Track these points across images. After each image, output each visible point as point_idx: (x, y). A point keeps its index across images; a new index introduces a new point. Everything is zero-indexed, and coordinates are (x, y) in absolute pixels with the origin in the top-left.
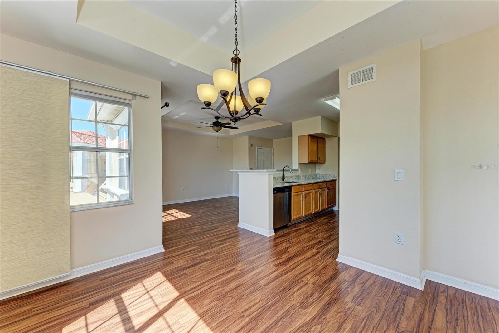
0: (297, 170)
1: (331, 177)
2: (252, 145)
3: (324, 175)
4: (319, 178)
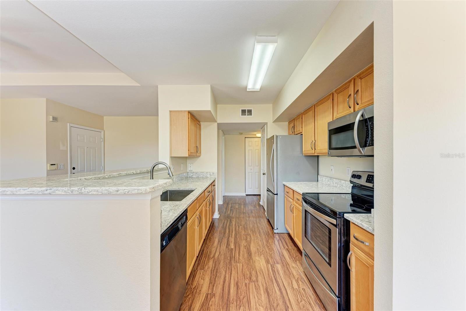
1: (209, 175)
2: (55, 119)
3: (200, 172)
4: (192, 176)
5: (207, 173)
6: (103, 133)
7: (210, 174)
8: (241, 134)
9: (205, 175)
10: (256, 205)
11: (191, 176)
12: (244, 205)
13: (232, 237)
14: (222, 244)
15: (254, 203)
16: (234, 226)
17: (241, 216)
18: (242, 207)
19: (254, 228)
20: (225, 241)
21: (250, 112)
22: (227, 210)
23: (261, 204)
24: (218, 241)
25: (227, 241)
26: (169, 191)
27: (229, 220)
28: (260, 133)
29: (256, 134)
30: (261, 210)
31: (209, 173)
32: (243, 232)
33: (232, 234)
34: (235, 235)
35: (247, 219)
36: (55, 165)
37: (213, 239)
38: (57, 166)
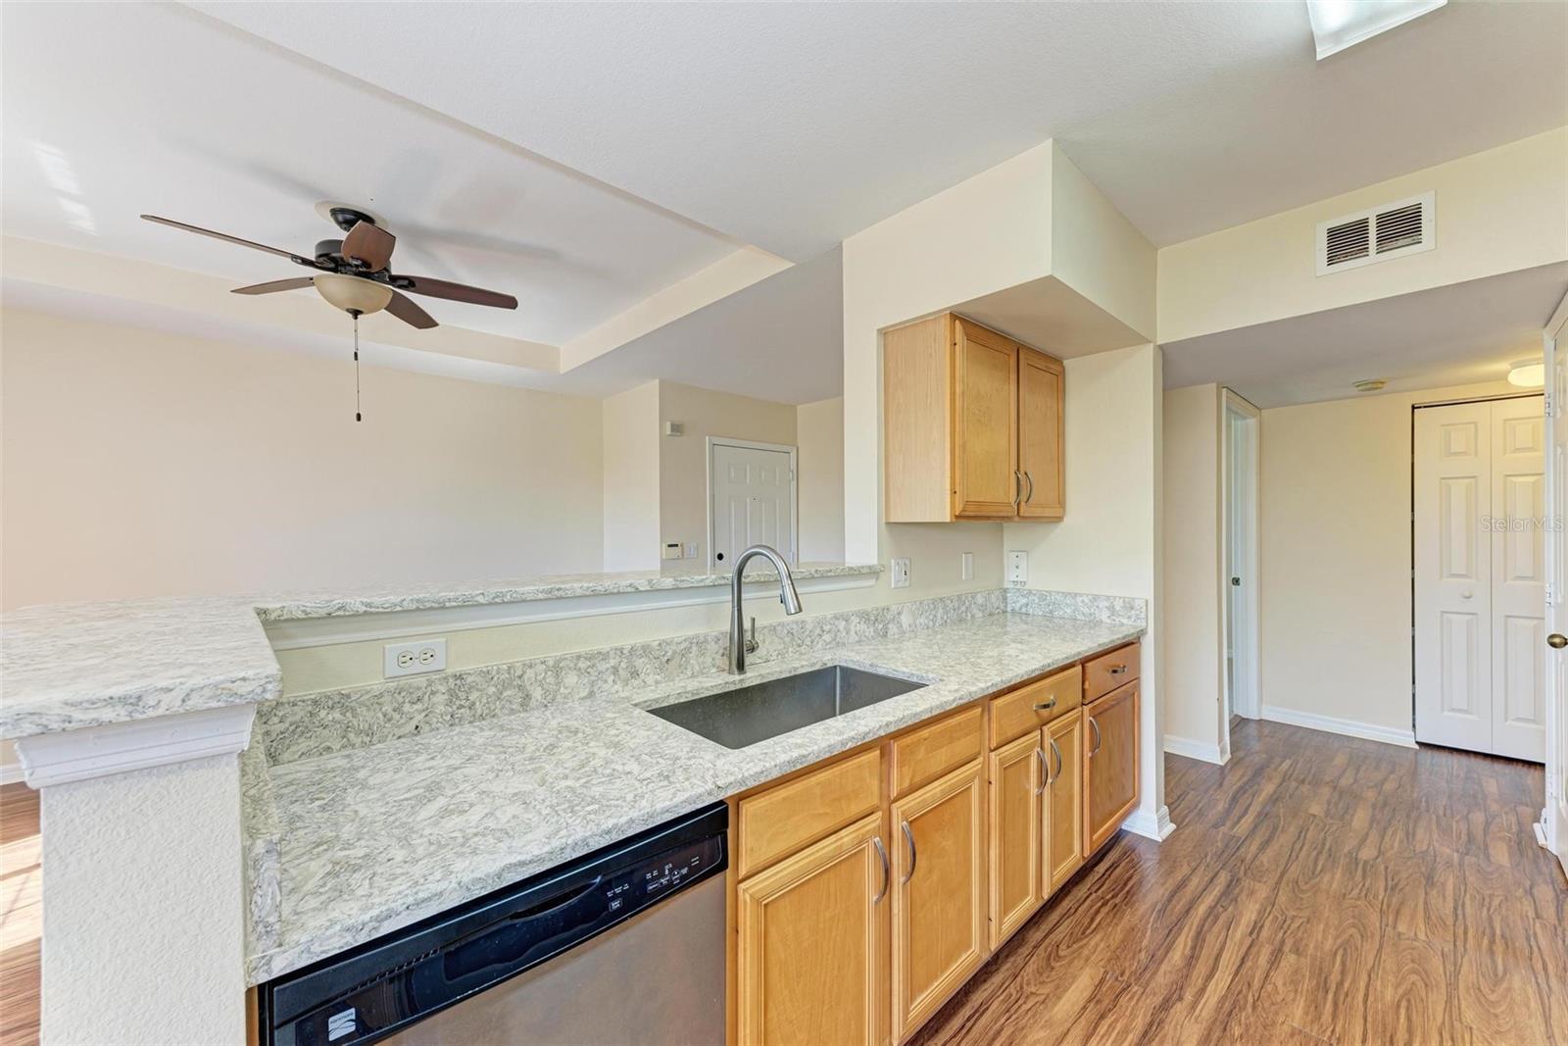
0: (873, 573)
1: (1106, 613)
2: (677, 429)
3: (1058, 593)
4: (1024, 610)
5: (1096, 598)
6: (793, 454)
7: (1111, 609)
8: (1373, 387)
9: (1086, 610)
10: (1486, 832)
11: (1021, 608)
12: (1374, 807)
13: (1193, 1006)
14: (1102, 1029)
15: (1478, 817)
16: (1238, 935)
17: (1326, 878)
18: (1360, 818)
19: (1416, 1019)
20: (1133, 1016)
21: (1402, 226)
22: (1237, 811)
23: (1541, 841)
24: (1087, 994)
25: (1151, 1024)
26: (844, 670)
27: (1223, 878)
28: (1537, 362)
29: (1503, 377)
30: (1530, 892)
31: (1107, 604)
32: (1299, 1012)
33: (1203, 990)
34: (1227, 1006)
35: (1374, 918)
36: (677, 545)
37: (1070, 963)
38: (683, 549)
